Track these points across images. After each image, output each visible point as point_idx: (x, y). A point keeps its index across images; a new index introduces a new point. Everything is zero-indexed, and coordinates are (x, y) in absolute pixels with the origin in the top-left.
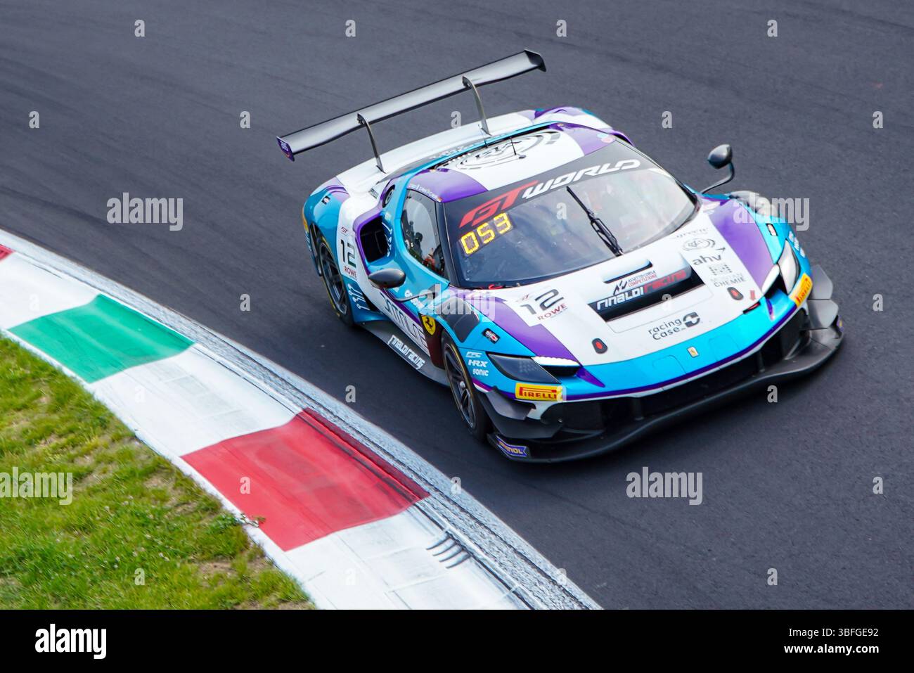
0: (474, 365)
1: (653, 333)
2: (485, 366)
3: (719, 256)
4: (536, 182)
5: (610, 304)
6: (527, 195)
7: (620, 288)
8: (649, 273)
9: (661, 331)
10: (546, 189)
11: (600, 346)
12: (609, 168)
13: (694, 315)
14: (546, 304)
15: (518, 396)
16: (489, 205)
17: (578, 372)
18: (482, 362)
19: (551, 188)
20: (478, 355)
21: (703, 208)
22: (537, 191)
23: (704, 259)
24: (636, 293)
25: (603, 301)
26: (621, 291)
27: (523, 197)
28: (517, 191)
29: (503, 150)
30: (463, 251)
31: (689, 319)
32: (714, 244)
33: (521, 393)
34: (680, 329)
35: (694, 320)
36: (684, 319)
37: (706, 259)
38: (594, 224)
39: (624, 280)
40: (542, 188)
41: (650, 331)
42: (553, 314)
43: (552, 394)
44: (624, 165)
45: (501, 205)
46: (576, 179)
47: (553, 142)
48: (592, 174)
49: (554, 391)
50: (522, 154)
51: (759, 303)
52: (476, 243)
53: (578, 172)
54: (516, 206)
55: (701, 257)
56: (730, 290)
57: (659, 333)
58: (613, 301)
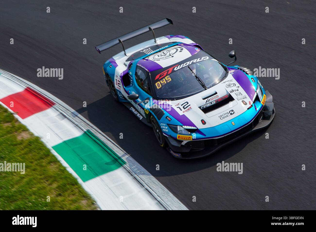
0: (163, 127)
1: (220, 117)
2: (167, 128)
3: (238, 89)
4: (178, 65)
5: (205, 107)
6: (175, 69)
7: (208, 101)
8: (216, 96)
9: (223, 117)
10: (181, 67)
11: (204, 122)
12: (200, 60)
13: (232, 111)
14: (185, 107)
15: (178, 138)
16: (164, 73)
17: (197, 131)
18: (166, 127)
19: (183, 67)
20: (164, 125)
21: (229, 72)
22: (178, 68)
23: (233, 91)
24: (213, 103)
25: (203, 106)
26: (208, 102)
27: (174, 70)
28: (172, 68)
29: (166, 53)
30: (156, 88)
31: (231, 112)
32: (235, 85)
33: (179, 138)
34: (228, 116)
35: (233, 113)
36: (230, 112)
37: (234, 91)
38: (197, 78)
39: (209, 98)
40: (180, 67)
41: (219, 117)
42: (187, 111)
43: (189, 139)
44: (204, 58)
45: (167, 73)
46: (190, 64)
47: (182, 51)
48: (195, 62)
49: (190, 137)
50: (172, 55)
51: (252, 106)
52: (160, 85)
53: (190, 61)
54: (172, 73)
55: (232, 90)
56: (243, 101)
57: (222, 117)
58: (206, 106)
